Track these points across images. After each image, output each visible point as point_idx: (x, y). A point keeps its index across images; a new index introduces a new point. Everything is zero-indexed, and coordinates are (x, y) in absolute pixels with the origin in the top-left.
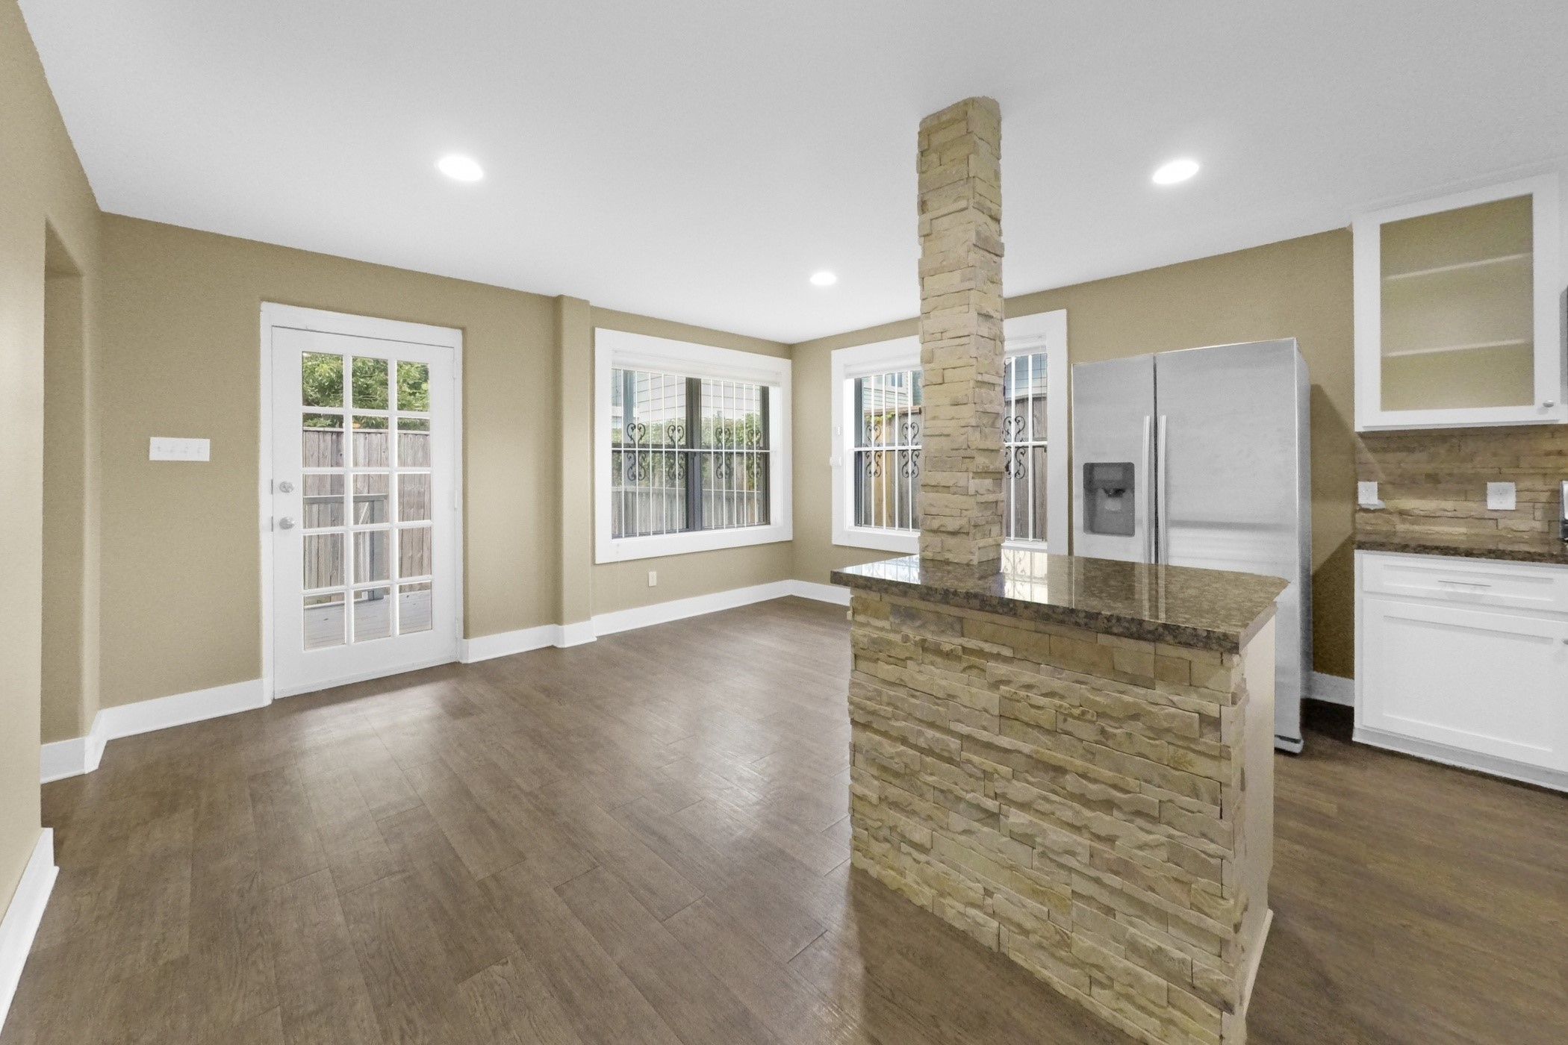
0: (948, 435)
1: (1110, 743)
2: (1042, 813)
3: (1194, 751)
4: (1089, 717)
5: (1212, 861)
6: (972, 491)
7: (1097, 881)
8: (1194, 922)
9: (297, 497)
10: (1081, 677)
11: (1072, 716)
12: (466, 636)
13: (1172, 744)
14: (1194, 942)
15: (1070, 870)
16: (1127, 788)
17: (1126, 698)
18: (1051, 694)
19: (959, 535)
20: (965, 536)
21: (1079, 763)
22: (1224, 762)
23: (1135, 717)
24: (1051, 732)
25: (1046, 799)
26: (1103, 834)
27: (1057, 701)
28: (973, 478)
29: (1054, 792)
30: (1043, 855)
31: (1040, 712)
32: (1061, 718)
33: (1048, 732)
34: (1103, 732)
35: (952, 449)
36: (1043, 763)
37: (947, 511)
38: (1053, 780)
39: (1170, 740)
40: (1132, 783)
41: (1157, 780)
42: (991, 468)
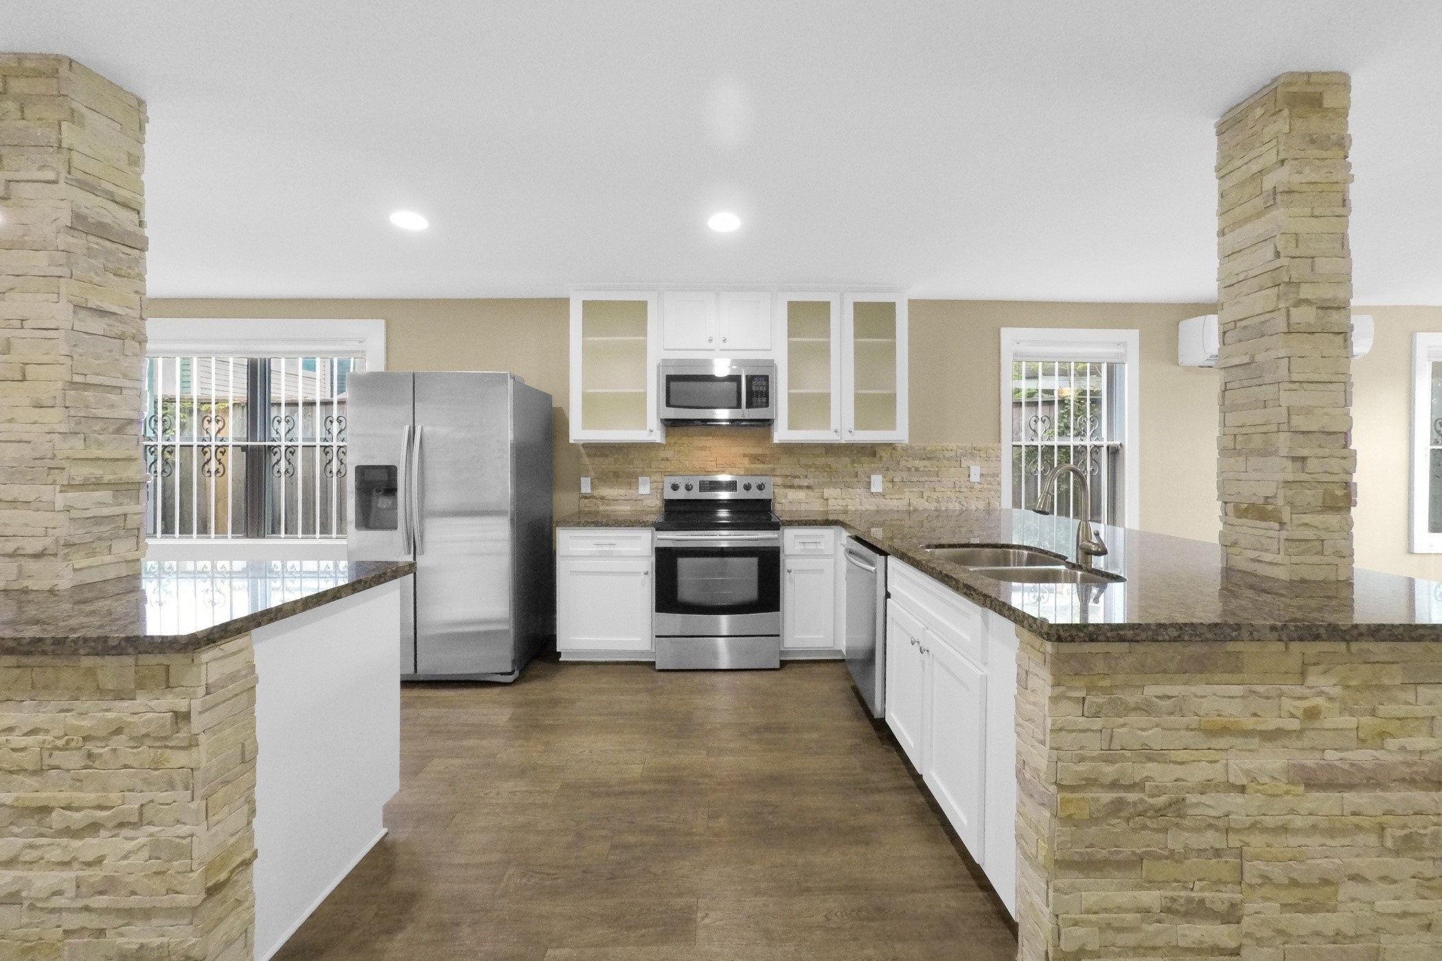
0: (29, 442)
1: (97, 764)
2: (31, 863)
3: (171, 748)
4: (73, 744)
5: (184, 842)
6: (59, 505)
7: (87, 909)
8: (167, 905)
10: (65, 704)
11: (57, 748)
13: (153, 747)
14: (172, 922)
15: (59, 910)
16: (109, 805)
17: (110, 715)
18: (34, 732)
19: (46, 557)
20: (52, 558)
21: (64, 796)
22: (194, 749)
23: (118, 731)
24: (38, 772)
25: (32, 846)
26: (90, 859)
27: (40, 737)
28: (61, 492)
29: (42, 835)
30: (32, 907)
31: (24, 754)
32: (46, 754)
33: (35, 773)
34: (90, 755)
35: (35, 459)
36: (27, 808)
37: (28, 531)
38: (39, 823)
39: (150, 744)
40: (114, 797)
41: (139, 785)
42: (107, 478)
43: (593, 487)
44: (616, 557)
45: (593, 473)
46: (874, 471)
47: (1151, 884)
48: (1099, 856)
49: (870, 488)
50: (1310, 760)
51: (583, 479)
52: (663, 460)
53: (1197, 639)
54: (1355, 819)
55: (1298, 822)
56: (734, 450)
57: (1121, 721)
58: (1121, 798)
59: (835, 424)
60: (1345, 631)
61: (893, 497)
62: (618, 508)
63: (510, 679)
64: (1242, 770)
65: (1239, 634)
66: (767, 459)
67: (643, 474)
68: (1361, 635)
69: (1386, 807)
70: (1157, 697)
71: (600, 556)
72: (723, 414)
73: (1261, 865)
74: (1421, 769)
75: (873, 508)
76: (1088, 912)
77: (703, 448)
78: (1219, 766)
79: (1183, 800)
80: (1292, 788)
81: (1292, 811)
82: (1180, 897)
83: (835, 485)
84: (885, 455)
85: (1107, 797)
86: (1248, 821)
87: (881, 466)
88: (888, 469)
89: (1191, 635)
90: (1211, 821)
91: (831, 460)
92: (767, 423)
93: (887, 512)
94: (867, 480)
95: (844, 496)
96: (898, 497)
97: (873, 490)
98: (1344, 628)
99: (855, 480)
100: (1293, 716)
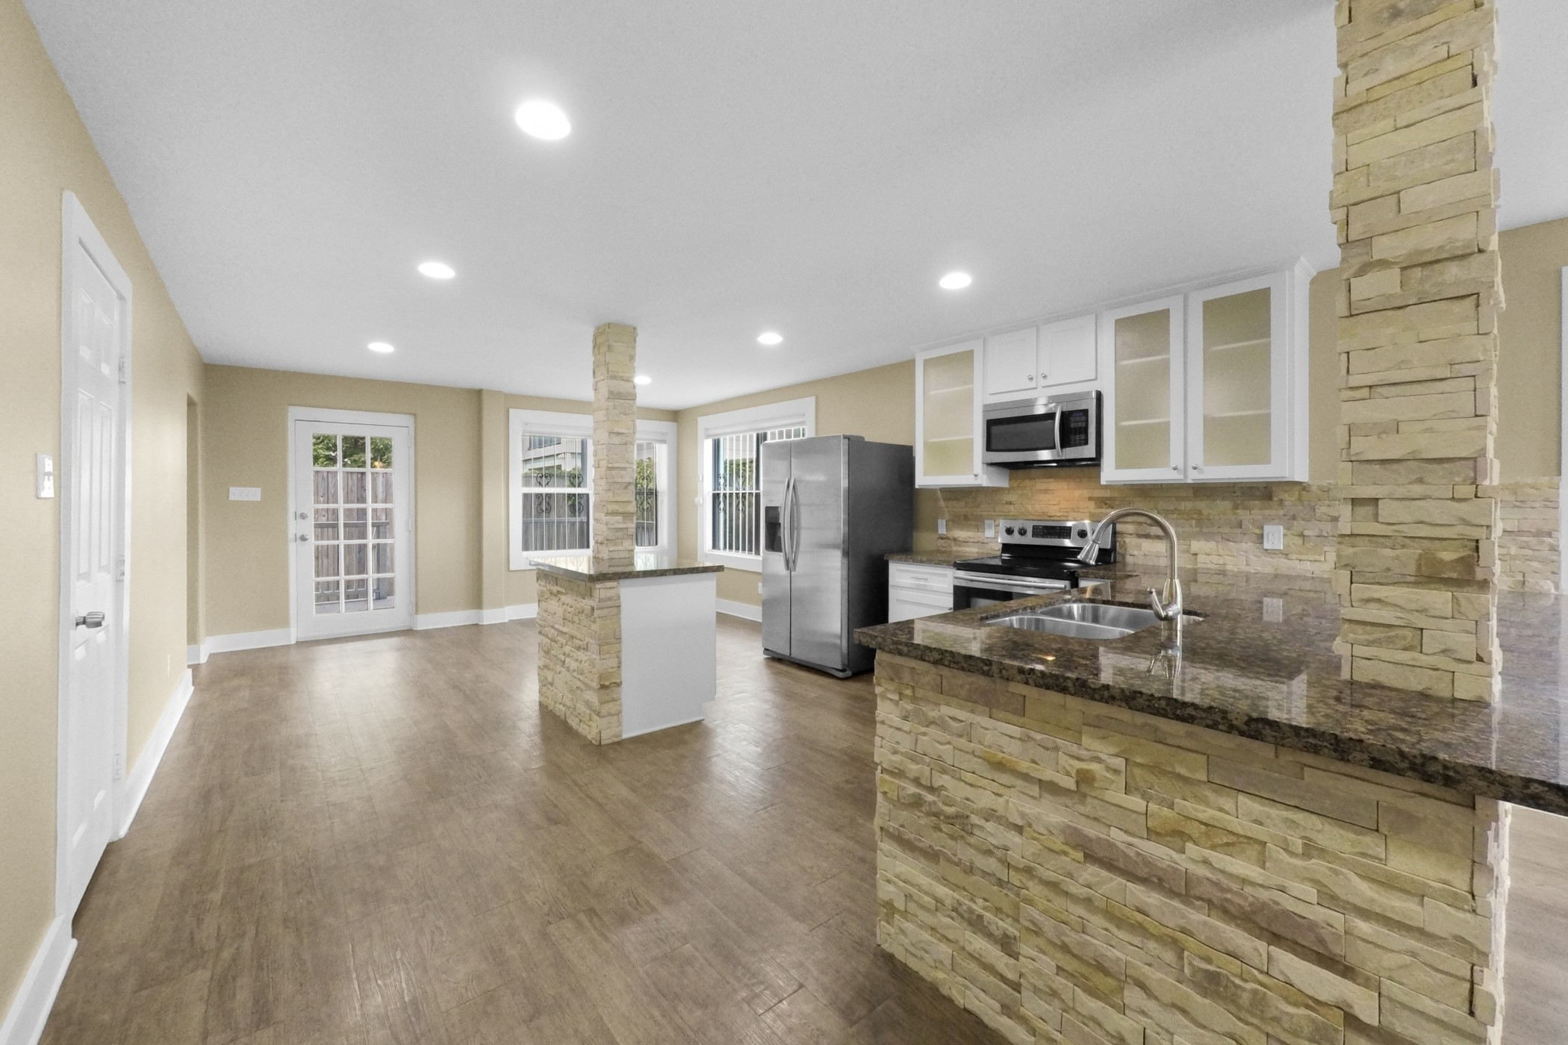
9: (311, 521)
12: (417, 613)
42: (621, 510)
43: (948, 529)
44: (927, 590)
45: (947, 515)
46: (1270, 520)
47: (945, 880)
48: (906, 837)
49: (1262, 543)
50: (1092, 831)
51: (939, 521)
52: (1007, 503)
53: (955, 666)
54: (1139, 917)
55: (1074, 888)
56: (1077, 493)
57: (924, 729)
58: (920, 795)
59: (1176, 457)
60: (1095, 689)
61: (1303, 557)
62: (967, 549)
63: (840, 675)
64: (1018, 811)
65: (990, 670)
66: (1117, 503)
67: (990, 517)
68: (1113, 698)
69: (1182, 922)
70: (950, 718)
71: (918, 589)
72: (1045, 455)
73: (1035, 914)
74: (1238, 900)
75: (1269, 570)
76: (897, 876)
77: (1046, 491)
78: (1001, 800)
79: (967, 817)
80: (1070, 851)
81: (1070, 876)
82: (965, 904)
83: (1208, 536)
84: (1289, 498)
85: (912, 789)
86: (1022, 863)
87: (1281, 512)
88: (1294, 518)
89: (950, 661)
90: (992, 848)
91: (1202, 505)
92: (1096, 462)
93: (1290, 578)
94: (1257, 531)
95: (1221, 552)
96: (1312, 558)
97: (1267, 545)
98: (1093, 686)
99: (1240, 530)
100: (1068, 774)
